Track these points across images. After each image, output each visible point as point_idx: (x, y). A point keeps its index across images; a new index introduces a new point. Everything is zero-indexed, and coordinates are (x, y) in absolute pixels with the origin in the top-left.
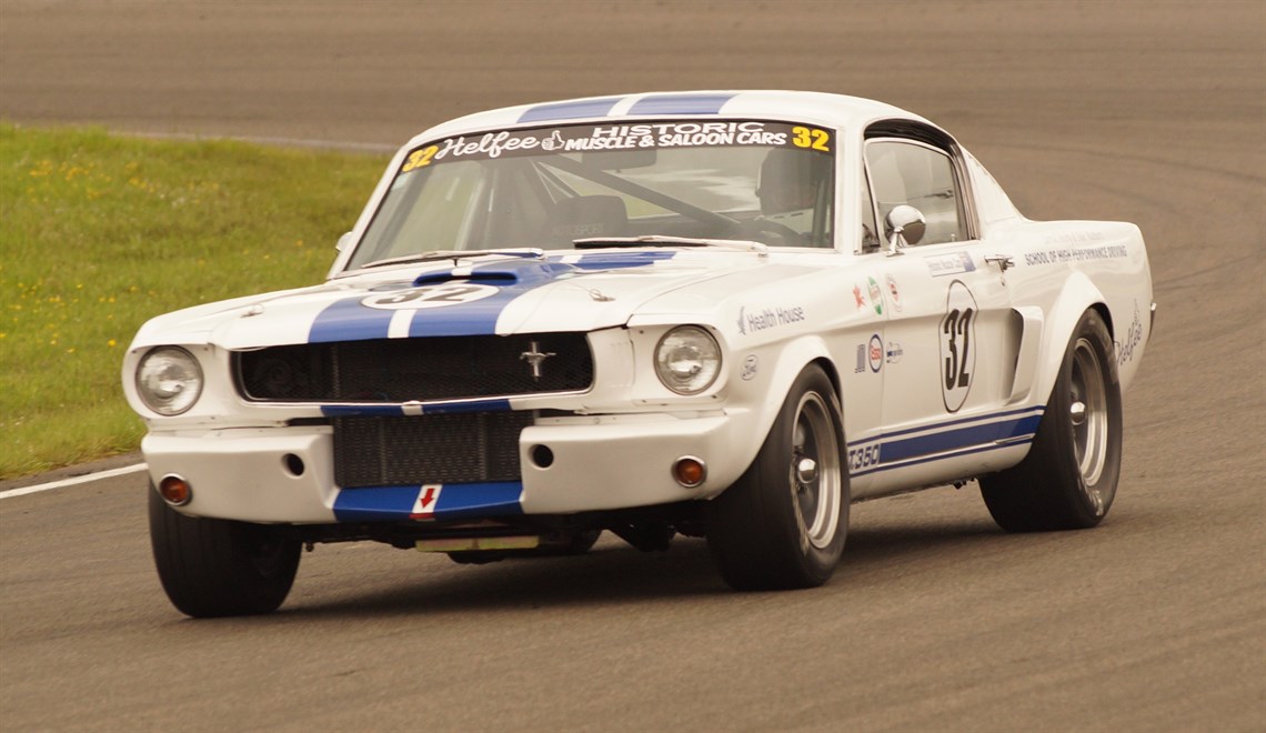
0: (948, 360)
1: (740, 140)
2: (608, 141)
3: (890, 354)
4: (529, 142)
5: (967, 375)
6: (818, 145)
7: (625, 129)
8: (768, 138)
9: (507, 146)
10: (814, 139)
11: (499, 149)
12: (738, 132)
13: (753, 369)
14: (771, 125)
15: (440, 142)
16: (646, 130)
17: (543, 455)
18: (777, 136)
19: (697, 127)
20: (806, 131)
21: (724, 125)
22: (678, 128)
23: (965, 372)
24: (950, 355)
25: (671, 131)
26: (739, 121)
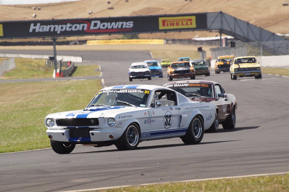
0: (166, 122)
1: (138, 92)
2: (122, 91)
3: (152, 121)
4: (112, 91)
5: (170, 124)
6: (148, 93)
7: (124, 90)
8: (141, 92)
9: (110, 92)
10: (147, 92)
11: (109, 92)
12: (138, 91)
13: (121, 123)
14: (142, 90)
15: (102, 91)
16: (127, 90)
17: (93, 134)
18: (142, 92)
19: (133, 90)
20: (146, 91)
21: (136, 90)
22: (131, 90)
23: (170, 123)
24: (166, 121)
25: (130, 90)
26: (138, 89)
